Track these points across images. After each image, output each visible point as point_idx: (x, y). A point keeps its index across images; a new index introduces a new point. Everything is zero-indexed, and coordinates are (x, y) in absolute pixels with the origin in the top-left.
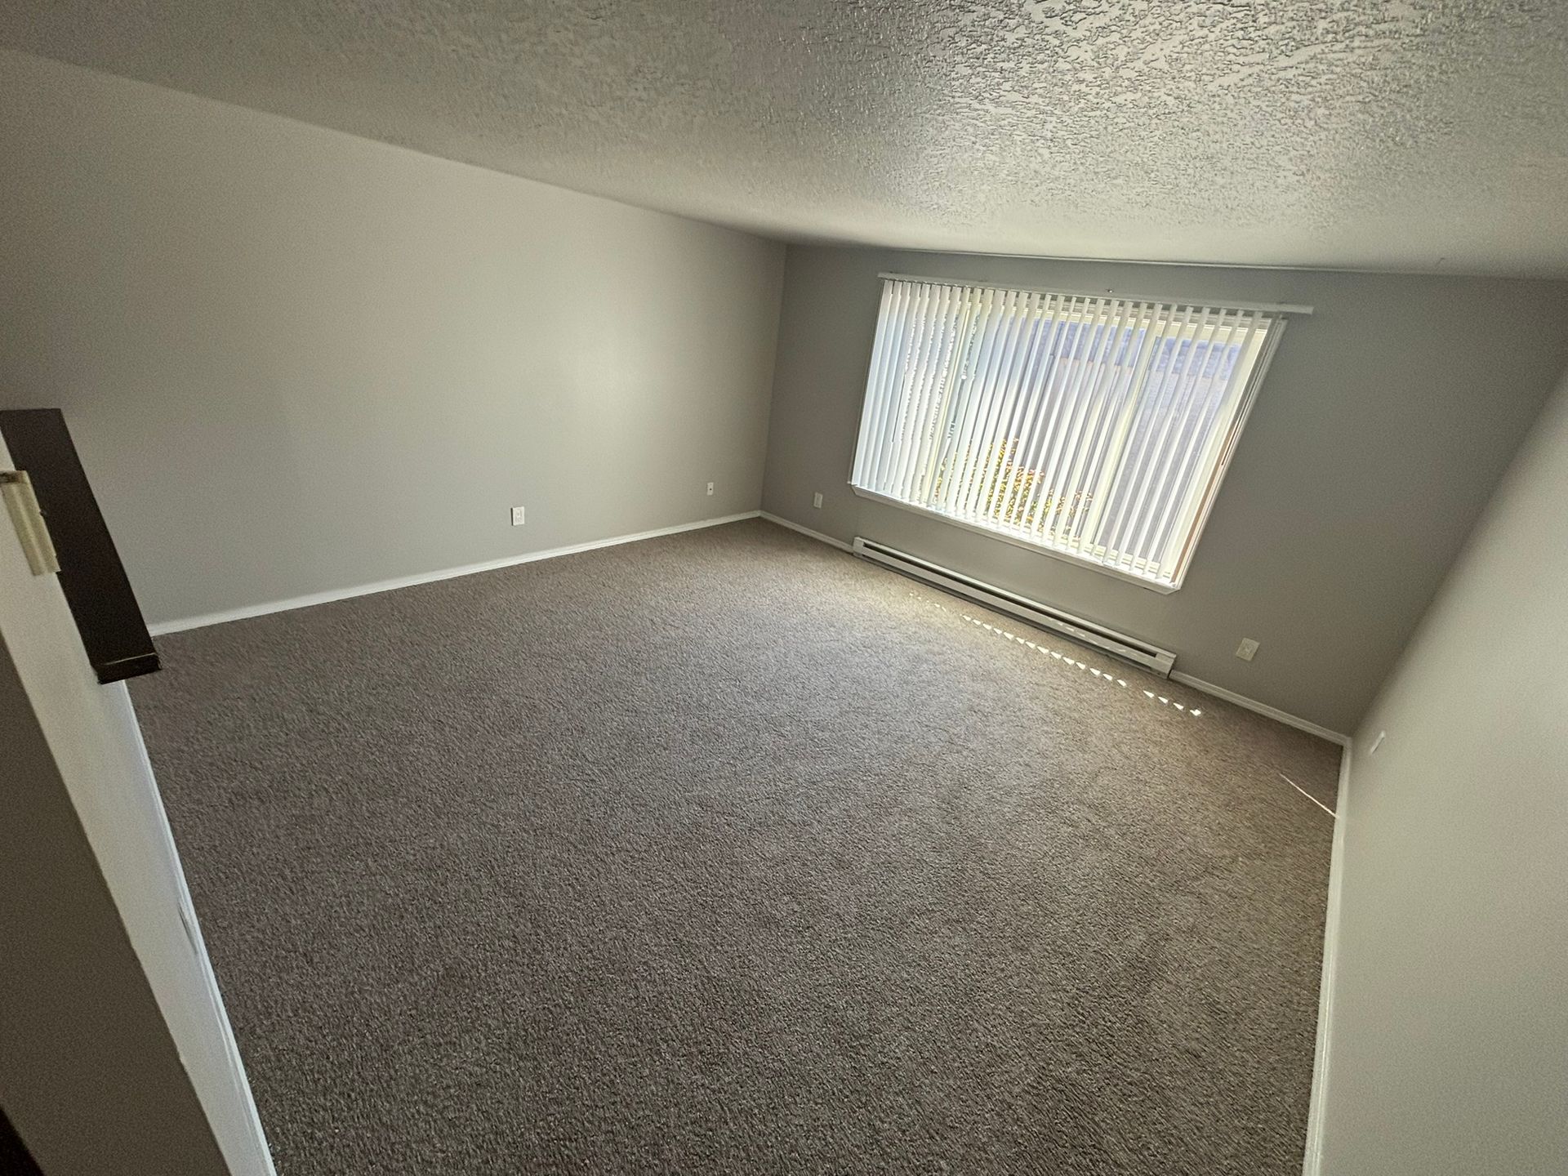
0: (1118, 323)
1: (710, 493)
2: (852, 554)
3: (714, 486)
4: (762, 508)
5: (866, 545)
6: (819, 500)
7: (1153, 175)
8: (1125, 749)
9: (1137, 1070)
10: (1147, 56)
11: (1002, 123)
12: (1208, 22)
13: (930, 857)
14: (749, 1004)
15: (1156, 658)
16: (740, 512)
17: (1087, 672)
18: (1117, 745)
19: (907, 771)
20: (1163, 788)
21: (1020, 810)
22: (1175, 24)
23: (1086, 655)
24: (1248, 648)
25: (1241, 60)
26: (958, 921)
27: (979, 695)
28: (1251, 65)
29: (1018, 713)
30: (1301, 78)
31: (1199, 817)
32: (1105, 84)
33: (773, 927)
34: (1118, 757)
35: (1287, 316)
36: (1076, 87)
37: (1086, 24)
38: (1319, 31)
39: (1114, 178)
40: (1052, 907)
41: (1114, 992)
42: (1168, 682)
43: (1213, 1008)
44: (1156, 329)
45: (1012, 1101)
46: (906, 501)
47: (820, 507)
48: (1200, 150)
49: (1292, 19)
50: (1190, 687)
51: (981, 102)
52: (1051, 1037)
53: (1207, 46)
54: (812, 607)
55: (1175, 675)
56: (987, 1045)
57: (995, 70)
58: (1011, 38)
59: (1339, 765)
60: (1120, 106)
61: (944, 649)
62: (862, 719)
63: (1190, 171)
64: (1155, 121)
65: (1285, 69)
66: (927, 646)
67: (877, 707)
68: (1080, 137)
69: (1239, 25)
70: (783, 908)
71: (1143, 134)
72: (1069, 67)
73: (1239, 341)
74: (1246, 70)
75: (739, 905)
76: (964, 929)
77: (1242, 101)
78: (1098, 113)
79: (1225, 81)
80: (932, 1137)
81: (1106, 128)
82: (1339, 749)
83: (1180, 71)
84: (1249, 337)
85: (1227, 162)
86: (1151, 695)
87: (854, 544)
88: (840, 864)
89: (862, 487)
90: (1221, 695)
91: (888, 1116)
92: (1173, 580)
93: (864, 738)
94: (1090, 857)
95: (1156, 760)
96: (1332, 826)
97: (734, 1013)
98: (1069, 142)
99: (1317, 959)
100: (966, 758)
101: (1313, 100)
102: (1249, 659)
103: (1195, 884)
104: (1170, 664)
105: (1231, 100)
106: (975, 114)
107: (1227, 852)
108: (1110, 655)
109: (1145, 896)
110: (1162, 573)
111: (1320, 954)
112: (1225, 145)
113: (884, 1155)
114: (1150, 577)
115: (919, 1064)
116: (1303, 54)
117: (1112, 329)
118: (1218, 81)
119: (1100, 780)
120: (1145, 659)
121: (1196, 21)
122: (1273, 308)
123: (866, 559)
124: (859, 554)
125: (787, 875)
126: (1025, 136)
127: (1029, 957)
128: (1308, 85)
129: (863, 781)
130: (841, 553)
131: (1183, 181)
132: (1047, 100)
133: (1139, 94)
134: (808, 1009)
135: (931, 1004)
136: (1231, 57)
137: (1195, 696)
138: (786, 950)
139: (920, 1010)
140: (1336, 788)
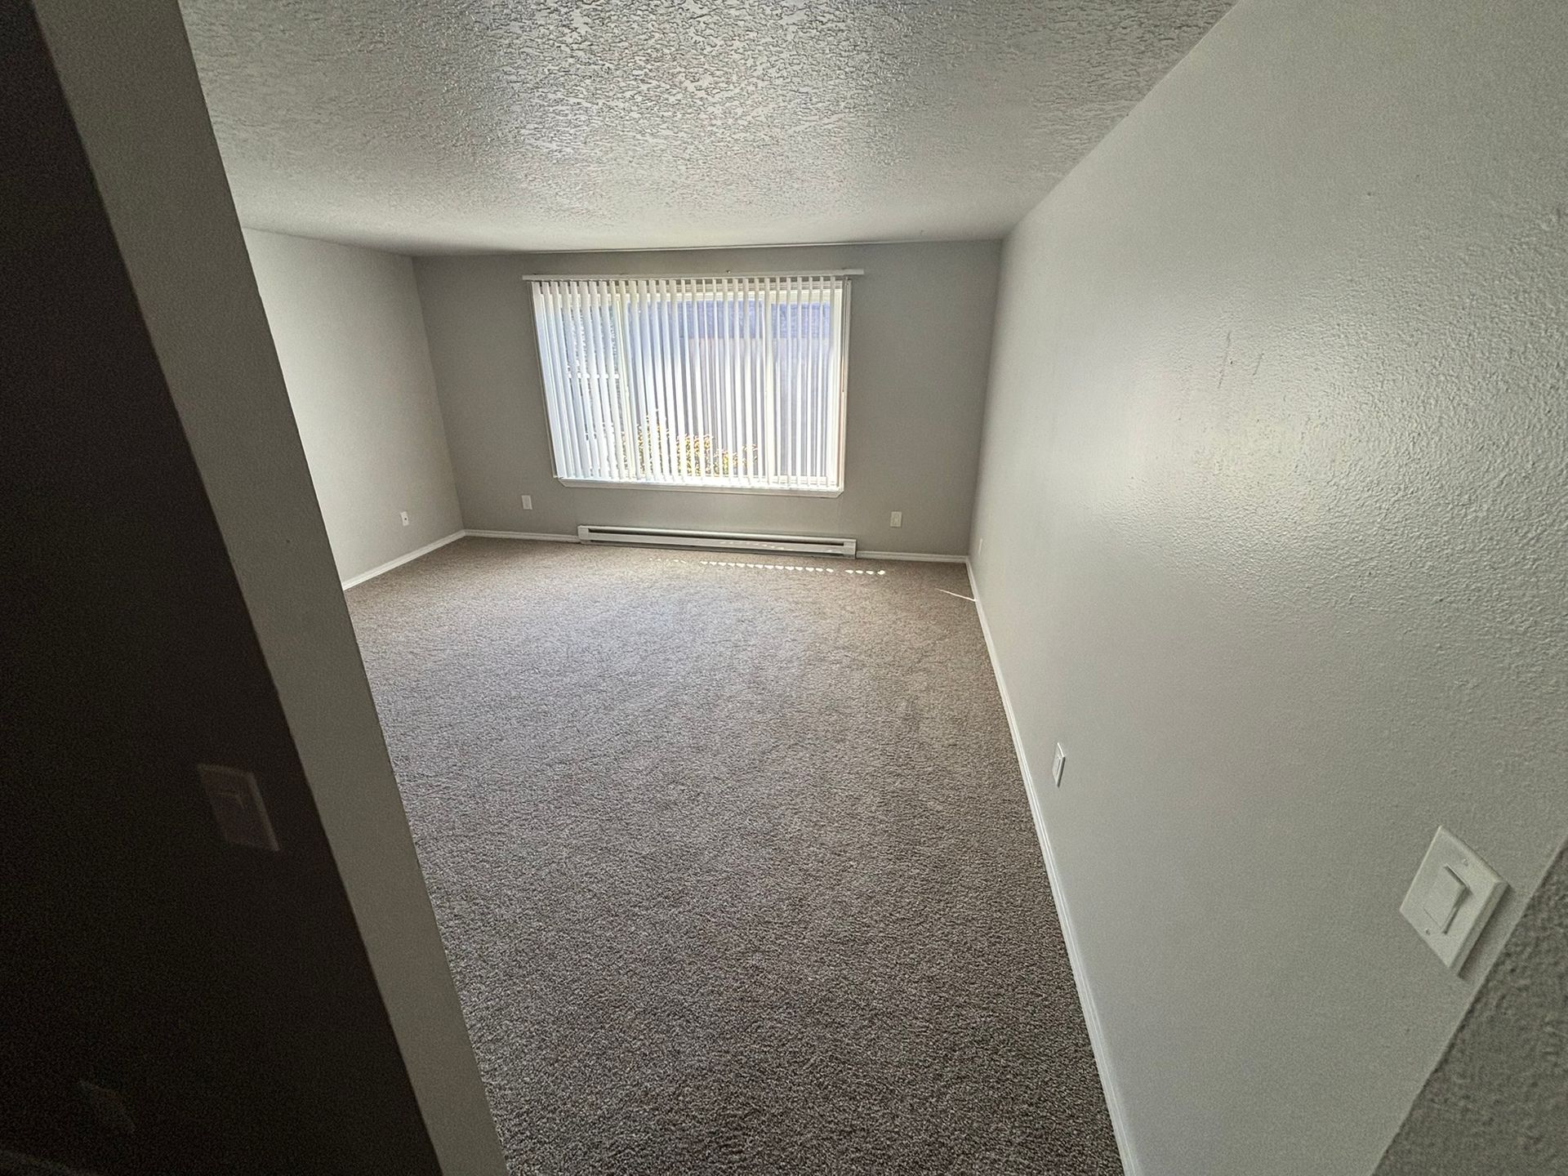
0: (742, 296)
1: (406, 523)
2: (579, 543)
3: (408, 514)
4: (465, 527)
5: (591, 531)
6: (527, 502)
7: (754, 183)
8: (848, 608)
9: (930, 766)
10: (754, 113)
11: (655, 149)
12: (788, 99)
13: (758, 718)
14: (684, 855)
15: (844, 546)
16: (443, 536)
17: (805, 571)
18: (844, 608)
19: (715, 675)
20: (881, 621)
21: (802, 667)
22: (770, 99)
23: (800, 560)
24: (896, 518)
25: (805, 118)
26: (796, 744)
27: (739, 610)
28: (810, 121)
29: (772, 612)
30: (836, 129)
31: (907, 629)
32: (727, 127)
33: (672, 806)
34: (847, 615)
35: (850, 278)
36: (709, 128)
37: (720, 95)
38: (842, 107)
39: (729, 185)
40: (848, 711)
41: (901, 737)
42: (856, 560)
43: (954, 720)
44: (771, 298)
45: (873, 815)
46: (616, 479)
47: (531, 508)
48: (783, 167)
49: (829, 101)
50: (871, 559)
51: (643, 135)
52: (879, 775)
53: (787, 111)
54: (568, 594)
55: (862, 554)
56: (847, 796)
57: (658, 117)
58: (672, 100)
59: (967, 574)
60: (737, 140)
61: (698, 588)
62: (662, 657)
63: (777, 180)
64: (757, 149)
65: (827, 124)
66: (684, 591)
67: (669, 644)
68: (708, 158)
69: (803, 102)
70: (673, 792)
71: (749, 157)
72: (707, 117)
73: (827, 299)
74: (807, 124)
75: (638, 807)
76: (802, 746)
77: (807, 140)
78: (722, 144)
79: (798, 129)
80: (839, 855)
81: (726, 153)
82: (964, 566)
83: (772, 122)
84: (832, 295)
85: (799, 174)
86: (851, 572)
87: (579, 533)
88: (699, 750)
89: (570, 478)
90: (893, 558)
91: (809, 860)
92: (838, 485)
93: (671, 668)
94: (857, 675)
95: (870, 608)
96: (975, 606)
97: (676, 865)
98: (700, 162)
99: (991, 674)
100: (751, 651)
101: (843, 140)
102: (899, 525)
103: (920, 665)
104: (854, 547)
105: (799, 139)
106: (637, 142)
107: (929, 642)
108: (814, 556)
109: (896, 683)
110: (829, 483)
111: (992, 671)
112: (798, 164)
113: (816, 878)
114: (823, 488)
115: (813, 827)
116: (835, 118)
117: (740, 302)
118: (793, 129)
119: (842, 632)
120: (837, 550)
121: (781, 98)
122: (842, 273)
123: (595, 543)
124: (586, 541)
125: (663, 773)
126: (670, 157)
127: (847, 743)
128: (839, 133)
129: (686, 694)
130: (569, 545)
131: (773, 186)
132: (690, 136)
133: (749, 134)
134: (726, 837)
135: (803, 794)
136: (800, 117)
137: (878, 563)
138: (691, 814)
139: (798, 800)
140: (970, 587)
